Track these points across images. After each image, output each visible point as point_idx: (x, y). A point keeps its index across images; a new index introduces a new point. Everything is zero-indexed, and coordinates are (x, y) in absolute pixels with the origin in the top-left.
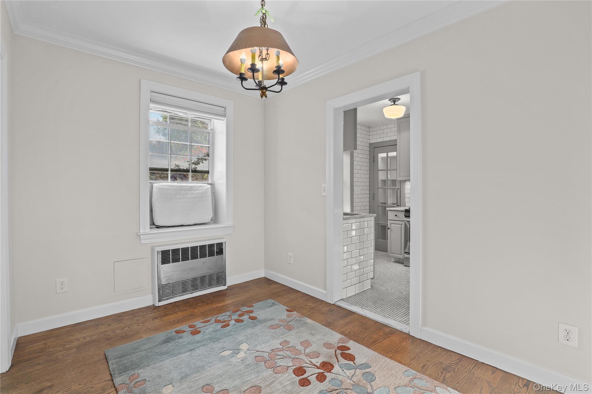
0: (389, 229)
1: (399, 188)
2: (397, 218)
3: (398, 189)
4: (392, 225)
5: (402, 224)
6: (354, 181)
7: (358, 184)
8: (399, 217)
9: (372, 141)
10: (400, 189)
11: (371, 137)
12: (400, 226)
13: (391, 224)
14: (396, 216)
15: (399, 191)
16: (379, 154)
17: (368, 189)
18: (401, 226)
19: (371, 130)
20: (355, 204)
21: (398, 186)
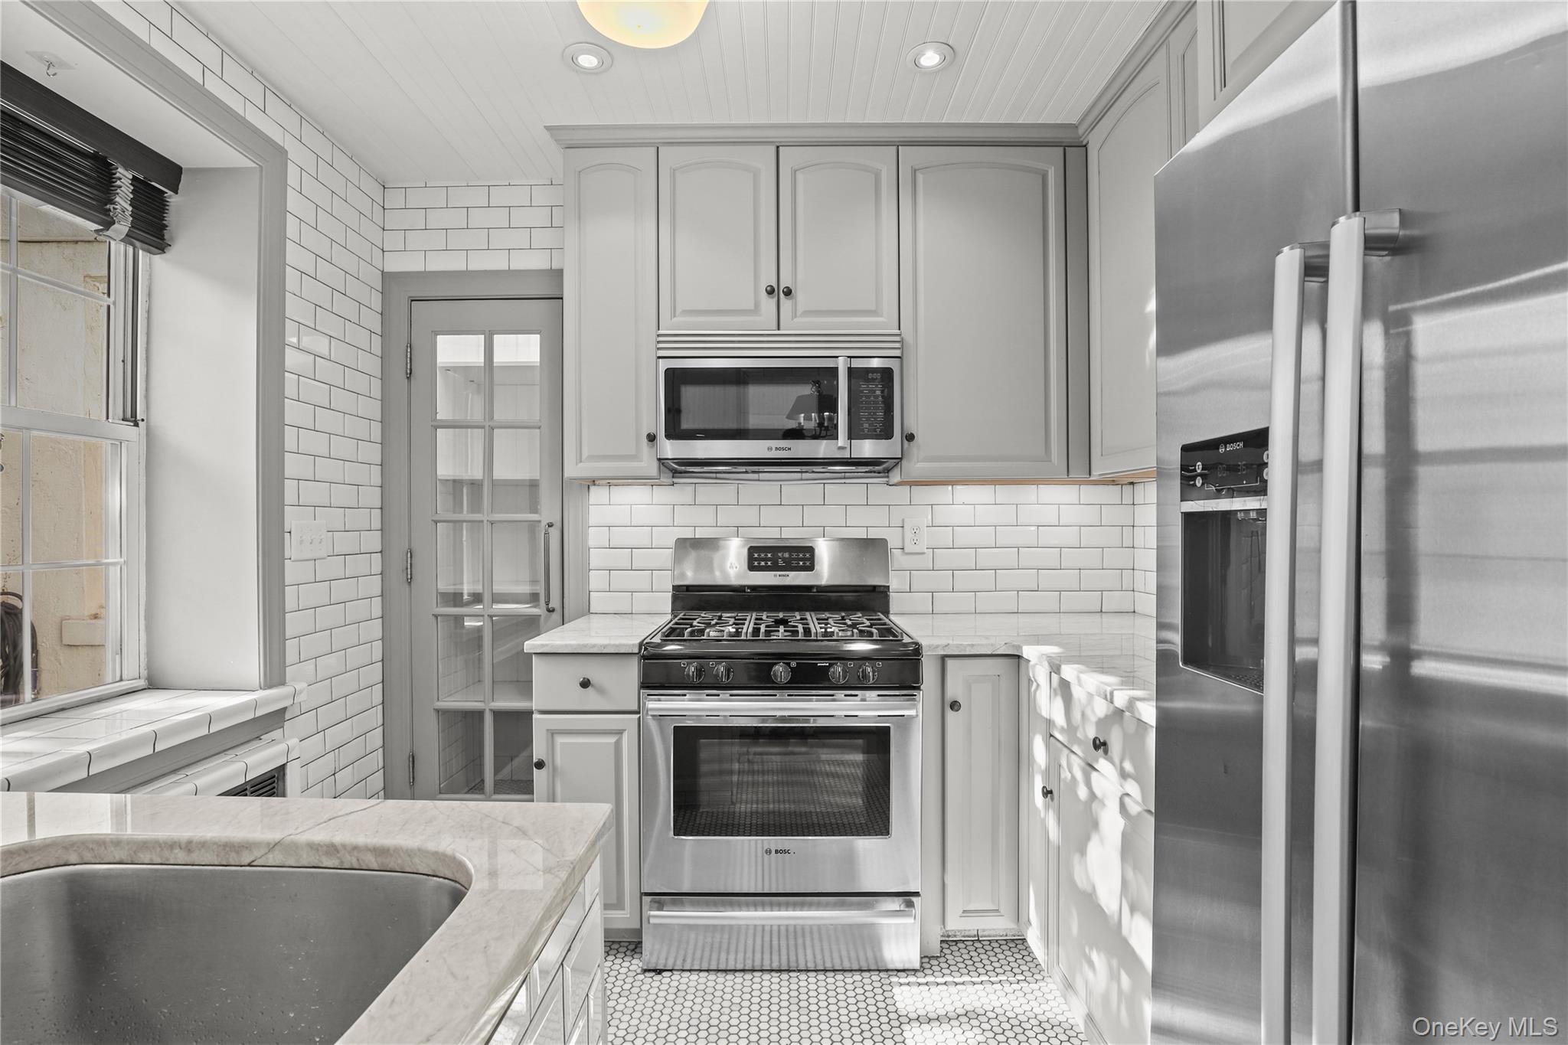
0: (540, 765)
1: (556, 519)
2: (590, 699)
3: (550, 525)
4: (560, 740)
5: (620, 732)
6: (289, 471)
7: (313, 493)
8: (601, 691)
9: (396, 264)
10: (558, 524)
11: (393, 241)
12: (611, 740)
13: (552, 734)
14: (585, 684)
15: (554, 533)
16: (438, 336)
17: (376, 524)
18: (618, 746)
19: (395, 199)
20: (294, 624)
21: (548, 512)
